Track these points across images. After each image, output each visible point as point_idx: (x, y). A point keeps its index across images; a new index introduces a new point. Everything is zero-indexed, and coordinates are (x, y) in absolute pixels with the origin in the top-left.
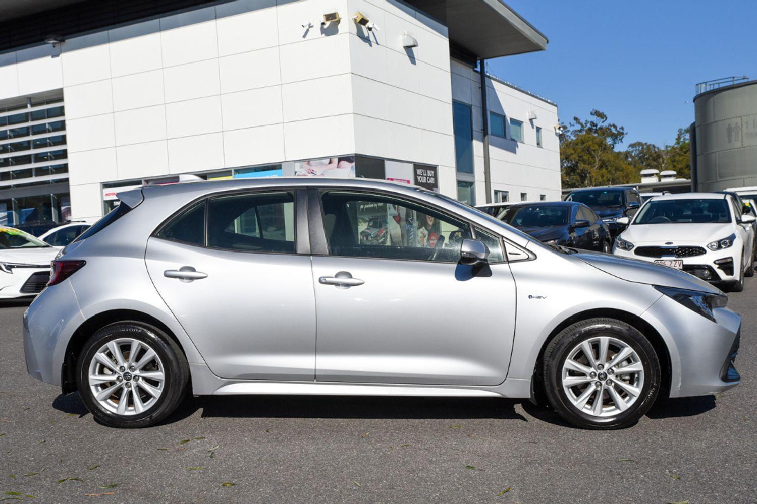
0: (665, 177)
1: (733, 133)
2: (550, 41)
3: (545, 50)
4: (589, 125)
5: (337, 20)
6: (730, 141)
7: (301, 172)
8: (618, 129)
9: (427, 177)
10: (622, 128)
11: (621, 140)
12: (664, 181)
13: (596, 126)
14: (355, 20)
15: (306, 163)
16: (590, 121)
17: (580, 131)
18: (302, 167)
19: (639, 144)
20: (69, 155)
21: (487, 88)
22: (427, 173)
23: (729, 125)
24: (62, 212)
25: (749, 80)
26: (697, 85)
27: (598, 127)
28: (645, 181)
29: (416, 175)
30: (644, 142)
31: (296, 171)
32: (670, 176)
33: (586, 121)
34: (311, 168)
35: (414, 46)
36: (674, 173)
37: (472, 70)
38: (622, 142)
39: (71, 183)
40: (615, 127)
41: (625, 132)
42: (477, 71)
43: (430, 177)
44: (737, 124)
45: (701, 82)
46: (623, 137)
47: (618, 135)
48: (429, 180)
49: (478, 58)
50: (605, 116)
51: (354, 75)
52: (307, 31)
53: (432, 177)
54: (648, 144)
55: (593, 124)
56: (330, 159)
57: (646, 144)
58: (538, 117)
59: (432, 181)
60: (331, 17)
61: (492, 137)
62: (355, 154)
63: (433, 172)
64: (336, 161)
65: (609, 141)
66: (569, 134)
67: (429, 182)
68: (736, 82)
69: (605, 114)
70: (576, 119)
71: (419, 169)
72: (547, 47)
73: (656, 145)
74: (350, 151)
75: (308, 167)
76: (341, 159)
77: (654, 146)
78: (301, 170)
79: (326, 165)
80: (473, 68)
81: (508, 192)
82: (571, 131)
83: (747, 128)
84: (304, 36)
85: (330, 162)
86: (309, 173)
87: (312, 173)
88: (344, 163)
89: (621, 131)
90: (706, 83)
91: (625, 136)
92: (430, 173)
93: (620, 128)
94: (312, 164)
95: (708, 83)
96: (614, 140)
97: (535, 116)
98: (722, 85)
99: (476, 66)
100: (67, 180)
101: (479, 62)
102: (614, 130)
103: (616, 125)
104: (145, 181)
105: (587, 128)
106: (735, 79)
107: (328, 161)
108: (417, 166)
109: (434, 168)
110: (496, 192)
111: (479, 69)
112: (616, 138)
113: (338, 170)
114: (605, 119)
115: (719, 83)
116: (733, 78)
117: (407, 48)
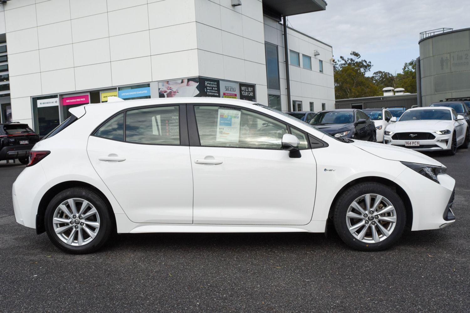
0: (398, 92)
1: (445, 64)
2: (328, 5)
3: (325, 10)
4: (350, 61)
6: (442, 69)
7: (163, 89)
8: (367, 63)
9: (248, 92)
10: (370, 63)
11: (369, 69)
12: (397, 94)
13: (354, 61)
15: (166, 82)
16: (350, 58)
17: (344, 64)
18: (163, 86)
19: (380, 72)
20: (10, 78)
21: (287, 34)
22: (248, 90)
23: (442, 58)
24: (7, 116)
25: (453, 30)
26: (421, 33)
27: (355, 61)
28: (386, 94)
29: (241, 91)
30: (382, 71)
31: (160, 88)
32: (401, 91)
33: (348, 58)
34: (170, 86)
35: (239, 5)
36: (403, 89)
37: (278, 23)
38: (370, 71)
39: (12, 96)
40: (366, 62)
41: (372, 64)
42: (281, 24)
43: (250, 92)
44: (447, 57)
45: (423, 32)
46: (370, 68)
47: (368, 66)
48: (249, 94)
49: (282, 15)
50: (359, 55)
51: (197, 23)
53: (251, 92)
54: (385, 72)
55: (352, 60)
56: (182, 80)
57: (384, 72)
58: (320, 54)
59: (251, 94)
61: (291, 66)
62: (199, 76)
63: (252, 89)
64: (186, 81)
65: (362, 70)
66: (337, 66)
67: (249, 95)
68: (445, 31)
69: (359, 54)
70: (341, 57)
71: (243, 86)
72: (326, 8)
73: (390, 73)
74: (195, 74)
75: (167, 85)
76: (189, 80)
77: (389, 74)
78: (163, 87)
79: (180, 84)
80: (279, 22)
81: (302, 101)
82: (339, 64)
83: (453, 60)
85: (182, 82)
86: (168, 89)
87: (170, 89)
88: (191, 82)
89: (369, 64)
90: (426, 32)
91: (372, 67)
92: (250, 89)
93: (369, 62)
94: (170, 83)
95: (427, 33)
96: (365, 69)
97: (319, 53)
98: (436, 34)
99: (281, 20)
100: (9, 95)
101: (283, 18)
102: (365, 64)
103: (366, 60)
104: (60, 95)
105: (348, 63)
106: (445, 29)
107: (181, 81)
108: (241, 85)
109: (253, 86)
110: (294, 102)
111: (282, 22)
112: (367, 68)
113: (188, 87)
114: (359, 57)
115: (434, 32)
116: (444, 28)
117: (234, 6)
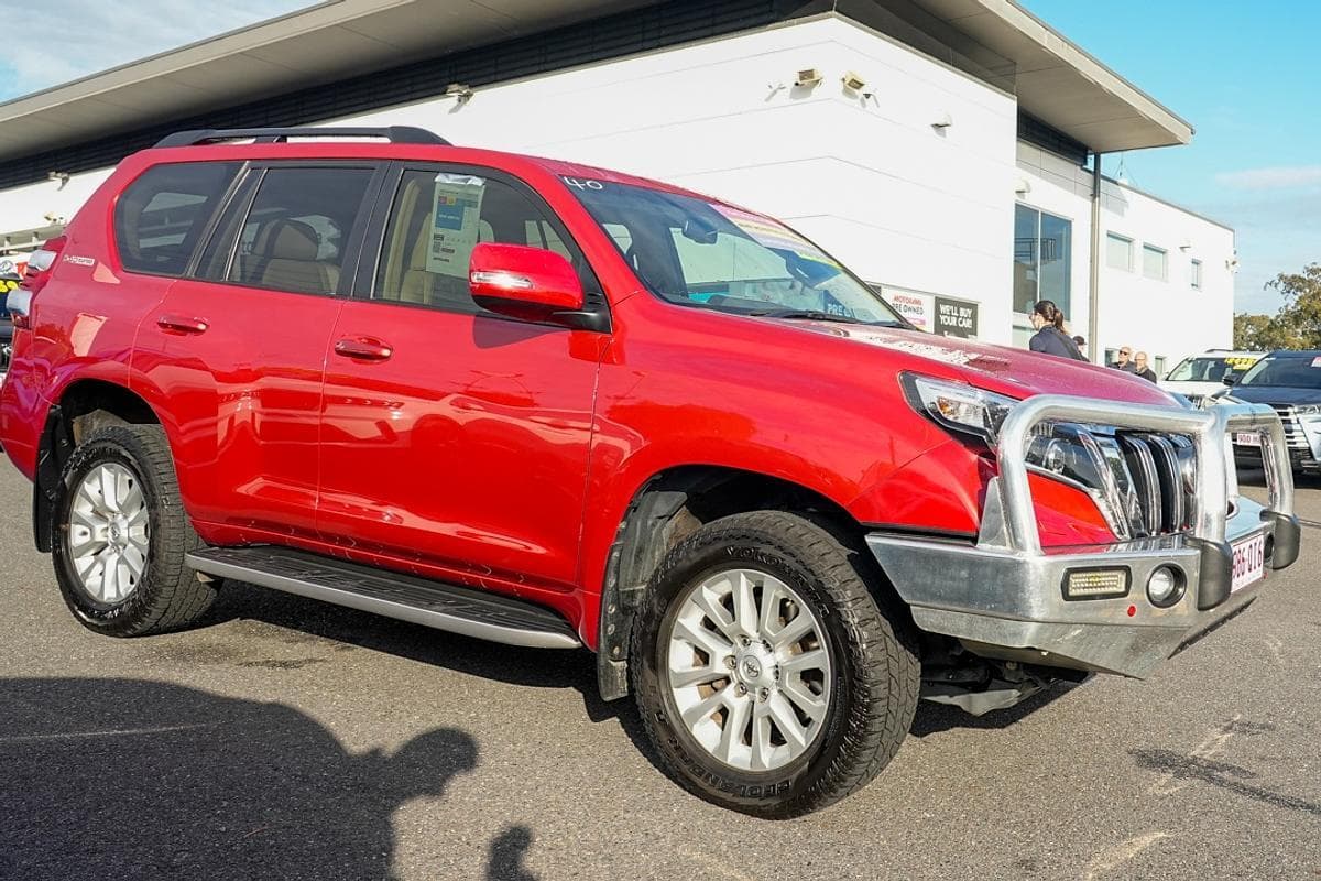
3: (1188, 145)
5: (816, 79)
9: (958, 317)
14: (844, 80)
22: (958, 312)
29: (938, 312)
35: (948, 125)
37: (1078, 168)
42: (1089, 171)
43: (963, 317)
48: (961, 323)
49: (1089, 152)
52: (775, 92)
53: (967, 318)
58: (1194, 245)
59: (967, 324)
60: (806, 74)
63: (970, 312)
67: (961, 326)
71: (945, 304)
72: (1190, 139)
80: (1081, 166)
84: (767, 100)
92: (964, 312)
97: (1190, 243)
99: (1085, 162)
101: (1093, 157)
108: (939, 301)
109: (973, 307)
110: (1109, 352)
111: (1091, 165)
117: (937, 126)
